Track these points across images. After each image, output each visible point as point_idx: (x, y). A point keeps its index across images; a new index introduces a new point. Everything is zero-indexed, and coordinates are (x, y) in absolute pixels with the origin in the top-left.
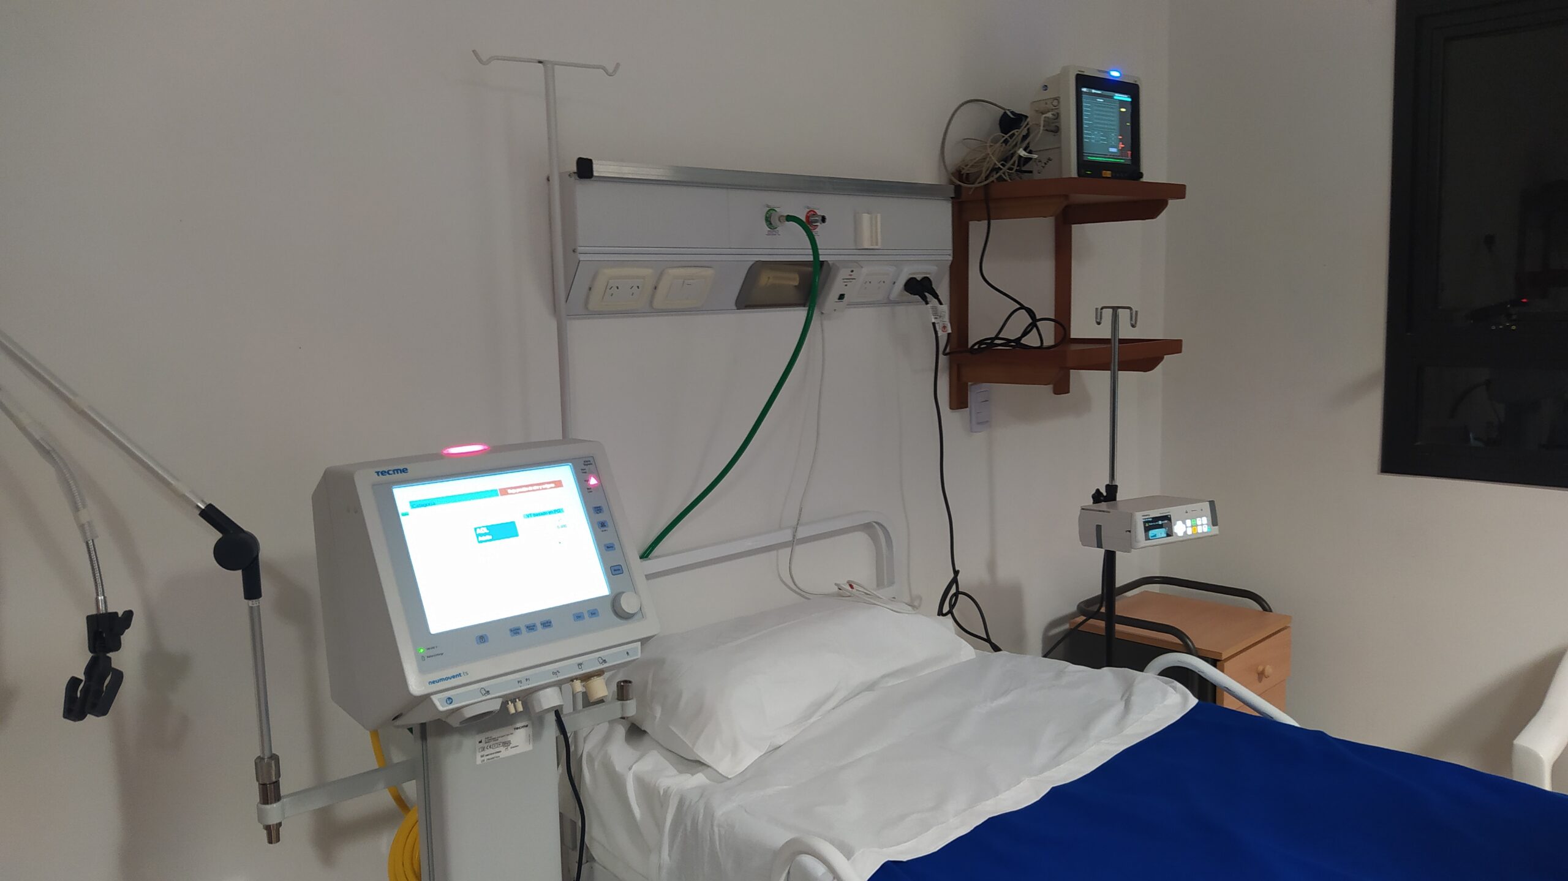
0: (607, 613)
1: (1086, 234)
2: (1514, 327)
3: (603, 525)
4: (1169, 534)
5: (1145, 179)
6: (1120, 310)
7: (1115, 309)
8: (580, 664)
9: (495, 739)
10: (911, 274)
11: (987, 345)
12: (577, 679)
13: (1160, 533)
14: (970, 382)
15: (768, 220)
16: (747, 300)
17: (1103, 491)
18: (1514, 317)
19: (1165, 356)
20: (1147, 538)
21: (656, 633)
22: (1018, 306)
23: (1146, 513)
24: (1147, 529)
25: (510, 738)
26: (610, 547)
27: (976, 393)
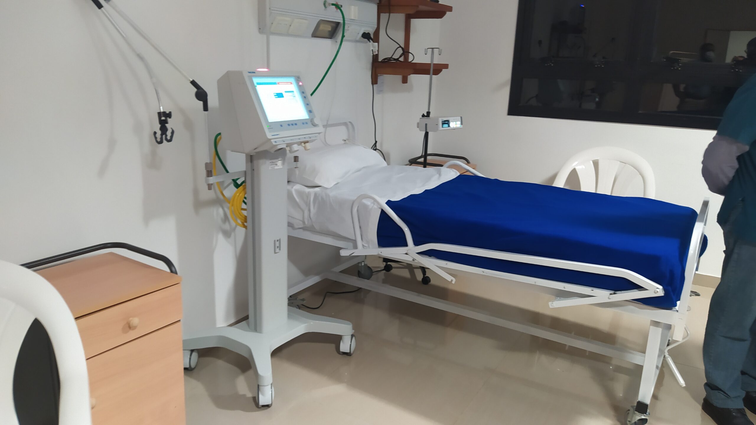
0: (310, 123)
1: (416, 23)
2: (552, 65)
3: (305, 97)
4: (449, 126)
5: (440, 3)
6: (435, 49)
7: (433, 49)
8: (305, 138)
9: (274, 163)
10: (365, 31)
11: (387, 61)
12: (303, 143)
13: (446, 125)
14: (379, 74)
15: (325, 4)
16: (316, 34)
17: (426, 114)
18: (553, 61)
19: (443, 70)
20: (442, 127)
21: (322, 132)
22: (399, 46)
23: (442, 118)
24: (443, 124)
25: (277, 163)
26: (308, 104)
27: (380, 79)
